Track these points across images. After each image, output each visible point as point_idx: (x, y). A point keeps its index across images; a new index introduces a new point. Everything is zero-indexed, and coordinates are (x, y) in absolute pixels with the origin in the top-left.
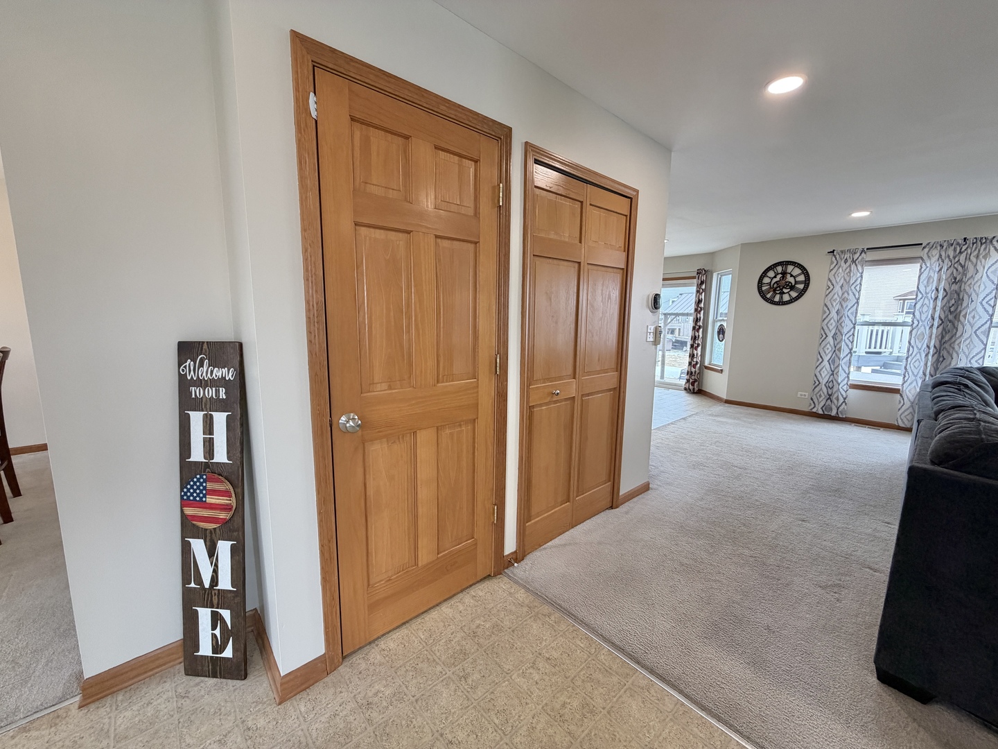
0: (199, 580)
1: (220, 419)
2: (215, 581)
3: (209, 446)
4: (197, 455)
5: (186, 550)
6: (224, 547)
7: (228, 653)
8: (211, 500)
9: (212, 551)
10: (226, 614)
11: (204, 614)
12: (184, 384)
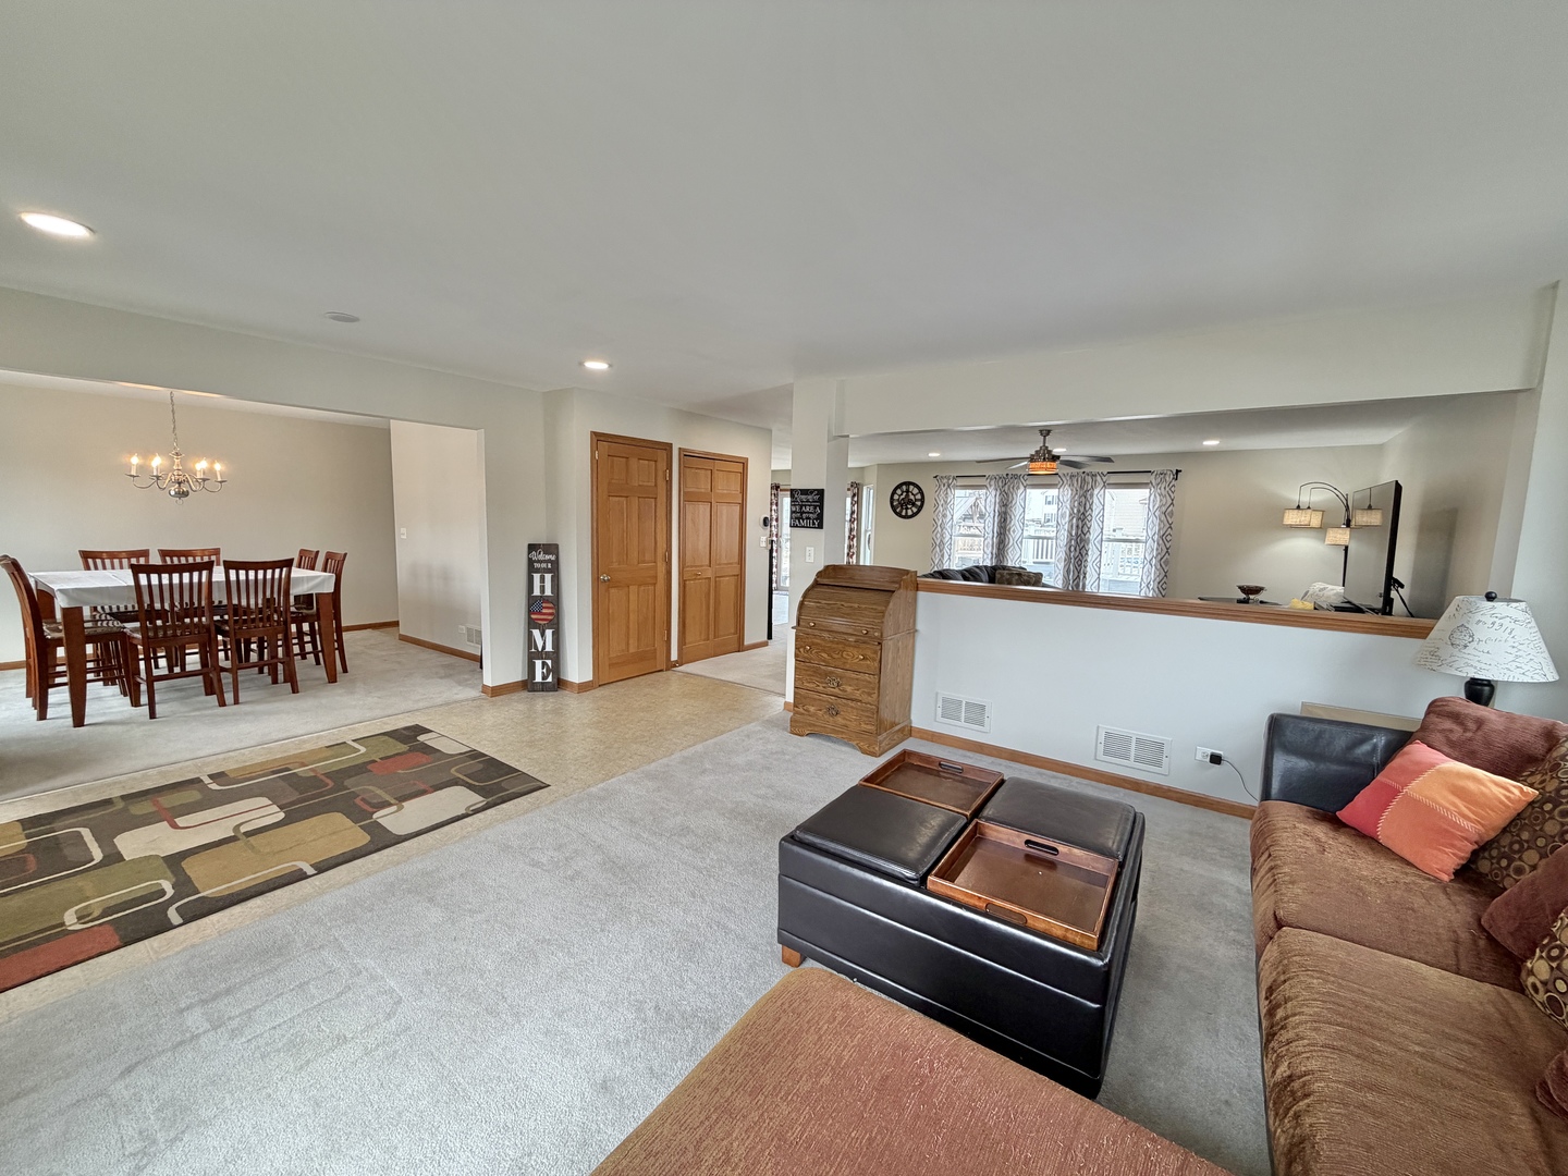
0: (536, 648)
1: (548, 577)
2: (544, 647)
3: (543, 589)
4: (537, 592)
5: (530, 635)
6: (549, 633)
7: (550, 679)
8: (544, 611)
9: (543, 635)
10: (549, 662)
11: (538, 663)
12: (531, 562)
